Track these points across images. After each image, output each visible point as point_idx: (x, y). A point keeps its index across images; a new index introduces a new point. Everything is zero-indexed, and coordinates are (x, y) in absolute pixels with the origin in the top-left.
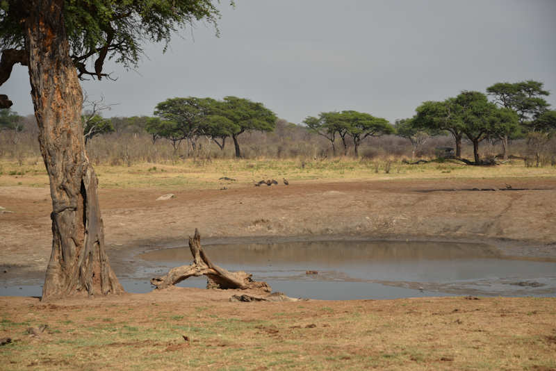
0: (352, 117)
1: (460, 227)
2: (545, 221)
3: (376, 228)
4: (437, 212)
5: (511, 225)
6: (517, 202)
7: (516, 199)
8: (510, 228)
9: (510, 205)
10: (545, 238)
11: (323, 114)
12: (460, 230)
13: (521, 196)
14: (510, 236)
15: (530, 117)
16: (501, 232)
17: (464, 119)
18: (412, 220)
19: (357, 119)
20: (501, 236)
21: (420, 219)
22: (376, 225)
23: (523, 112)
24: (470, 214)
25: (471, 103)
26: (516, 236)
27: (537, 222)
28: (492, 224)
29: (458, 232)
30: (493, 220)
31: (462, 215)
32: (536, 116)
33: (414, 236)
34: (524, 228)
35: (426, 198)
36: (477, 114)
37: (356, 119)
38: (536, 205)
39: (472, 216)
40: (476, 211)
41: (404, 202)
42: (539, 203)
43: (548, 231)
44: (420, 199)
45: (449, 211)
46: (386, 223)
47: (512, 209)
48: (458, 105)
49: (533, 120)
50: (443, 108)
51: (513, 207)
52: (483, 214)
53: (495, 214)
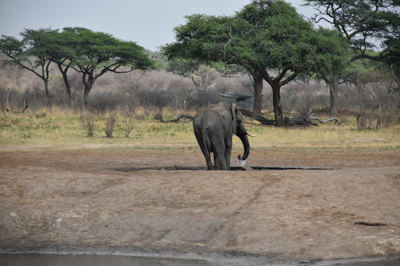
0: (80, 40)
1: (168, 231)
2: (308, 223)
3: (25, 232)
4: (135, 205)
5: (253, 229)
6: (269, 189)
7: (269, 185)
8: (249, 235)
9: (258, 195)
10: (302, 251)
11: (28, 32)
12: (168, 236)
13: (279, 180)
14: (247, 249)
16: (233, 242)
17: (255, 46)
18: (89, 219)
19: (88, 43)
20: (234, 248)
21: (104, 217)
22: (26, 227)
23: (365, 35)
24: (189, 209)
25: (267, 20)
26: (255, 248)
27: (294, 225)
28: (222, 227)
29: (163, 240)
30: (225, 220)
31: (176, 211)
32: (386, 42)
33: (88, 245)
34: (271, 234)
35: (120, 181)
36: (277, 38)
37: (86, 43)
38: (300, 197)
39: (192, 214)
40: (200, 205)
41: (81, 188)
42: (307, 192)
43: (309, 241)
44: (110, 183)
45: (155, 204)
46: (46, 224)
47: (258, 202)
48: (246, 22)
49: (381, 50)
50: (219, 27)
51: (262, 198)
52: (210, 209)
53: (231, 209)
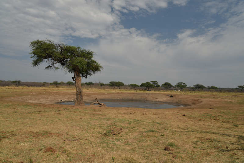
11: (130, 84)
12: (142, 99)
15: (156, 85)
25: (148, 83)
27: (151, 98)
28: (146, 98)
